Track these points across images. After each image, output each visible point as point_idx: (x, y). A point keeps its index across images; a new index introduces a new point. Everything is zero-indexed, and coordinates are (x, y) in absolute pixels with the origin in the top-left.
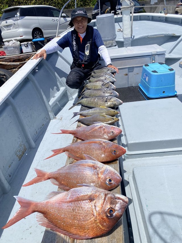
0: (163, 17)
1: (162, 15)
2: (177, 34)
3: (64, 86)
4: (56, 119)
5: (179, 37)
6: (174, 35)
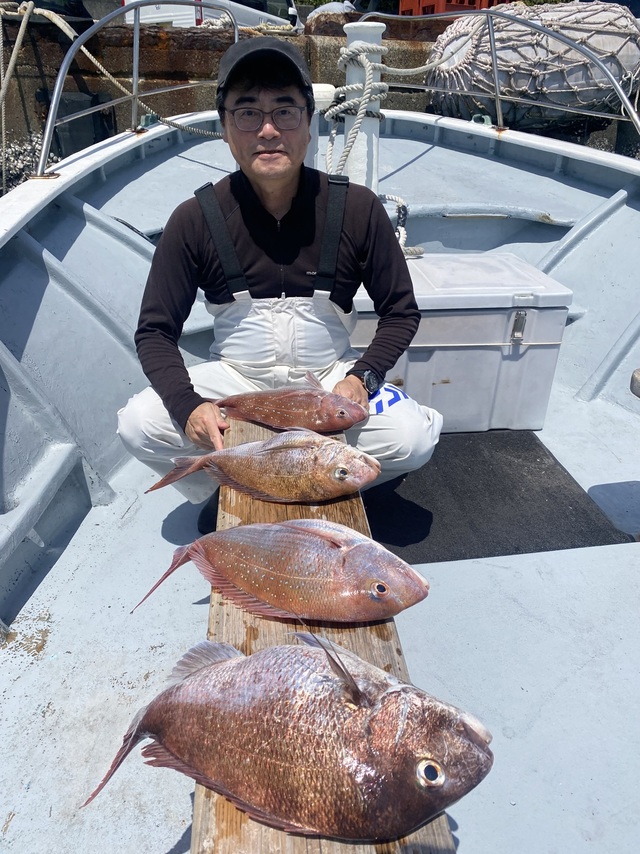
1: (485, 129)
2: (558, 219)
3: (64, 439)
4: (12, 644)
5: (564, 229)
6: (547, 221)
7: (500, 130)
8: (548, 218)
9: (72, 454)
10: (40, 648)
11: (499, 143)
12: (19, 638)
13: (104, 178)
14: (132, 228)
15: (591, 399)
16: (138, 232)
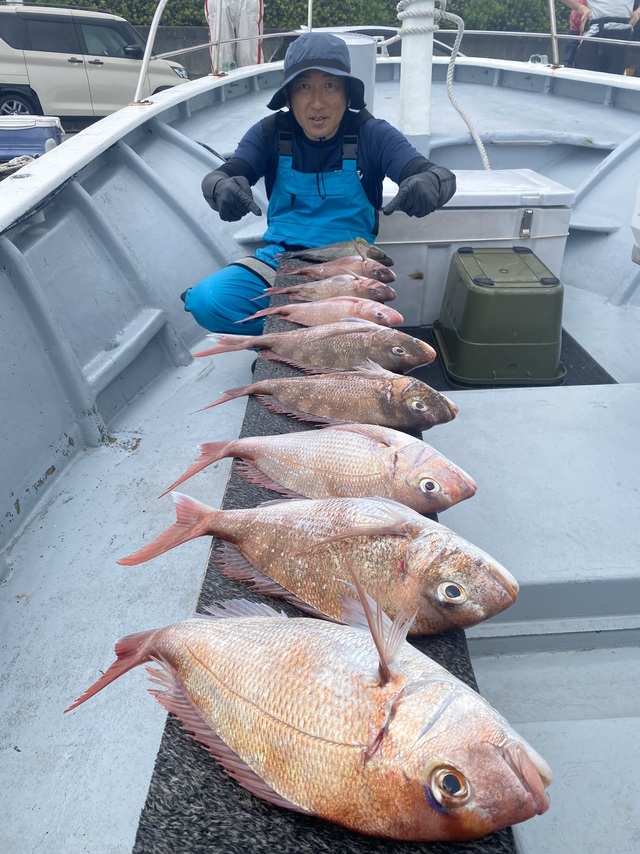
0: (541, 78)
1: (541, 68)
2: (601, 142)
3: (154, 305)
4: (113, 445)
5: (604, 152)
6: (590, 145)
7: (555, 68)
8: (591, 142)
9: (159, 318)
10: (134, 448)
11: (555, 81)
12: (118, 441)
13: (189, 115)
14: (212, 151)
15: (620, 305)
16: (217, 154)
